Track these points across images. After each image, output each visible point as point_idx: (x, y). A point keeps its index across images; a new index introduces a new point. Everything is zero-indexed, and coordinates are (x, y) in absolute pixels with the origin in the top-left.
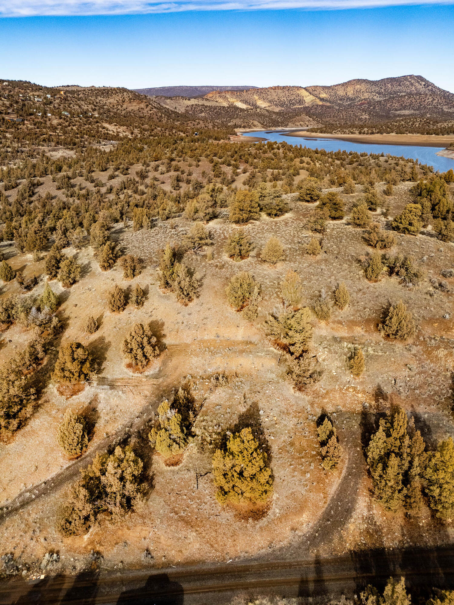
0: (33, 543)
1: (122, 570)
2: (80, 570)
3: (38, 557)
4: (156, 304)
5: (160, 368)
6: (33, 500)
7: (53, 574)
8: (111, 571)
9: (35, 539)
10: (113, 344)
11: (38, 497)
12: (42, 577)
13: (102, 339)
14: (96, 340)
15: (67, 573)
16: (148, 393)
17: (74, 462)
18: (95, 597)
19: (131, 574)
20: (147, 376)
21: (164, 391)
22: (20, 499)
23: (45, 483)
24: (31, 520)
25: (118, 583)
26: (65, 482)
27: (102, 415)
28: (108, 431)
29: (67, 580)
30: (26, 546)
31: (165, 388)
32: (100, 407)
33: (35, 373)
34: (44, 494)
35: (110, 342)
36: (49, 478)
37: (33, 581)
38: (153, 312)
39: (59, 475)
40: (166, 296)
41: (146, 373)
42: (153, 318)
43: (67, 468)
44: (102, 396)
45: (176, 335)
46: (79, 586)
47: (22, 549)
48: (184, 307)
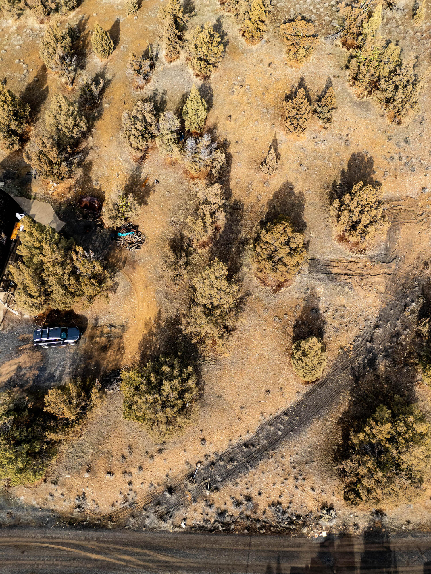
0: (299, 492)
1: (413, 533)
2: (363, 528)
3: (310, 509)
4: (351, 120)
5: (386, 243)
6: (281, 438)
7: (335, 532)
8: (402, 534)
9: (300, 489)
10: (308, 198)
11: (286, 434)
12: (324, 534)
13: (288, 187)
14: (280, 190)
15: (351, 530)
16: (382, 289)
17: (311, 387)
18: (396, 567)
19: (425, 538)
20: (371, 258)
21: (403, 285)
22: (264, 433)
23: (286, 414)
24: (287, 464)
25: (415, 549)
26: (311, 417)
27: (327, 320)
28: (343, 344)
29: (355, 541)
30: (293, 495)
31: (403, 281)
32: (322, 306)
33: (215, 245)
34: (292, 431)
35: (301, 193)
36: (287, 406)
37: (317, 538)
38: (350, 136)
39: (299, 404)
40: (364, 103)
41: (370, 253)
42: (353, 149)
43: (307, 395)
44: (320, 290)
45: (394, 182)
46: (371, 550)
47: (290, 499)
48: (394, 125)
